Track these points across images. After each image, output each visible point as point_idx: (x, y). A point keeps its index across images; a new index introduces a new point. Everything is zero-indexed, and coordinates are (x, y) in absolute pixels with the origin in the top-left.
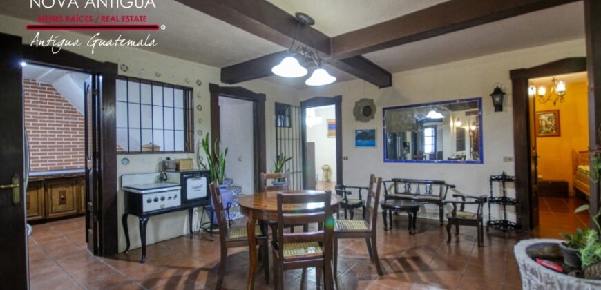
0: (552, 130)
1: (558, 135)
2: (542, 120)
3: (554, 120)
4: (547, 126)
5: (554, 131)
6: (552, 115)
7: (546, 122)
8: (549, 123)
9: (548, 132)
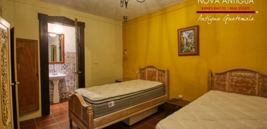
0: (191, 48)
1: (197, 54)
2: (183, 38)
3: (193, 37)
4: (187, 43)
5: (194, 50)
6: (191, 31)
7: (187, 40)
8: (190, 41)
9: (188, 51)
